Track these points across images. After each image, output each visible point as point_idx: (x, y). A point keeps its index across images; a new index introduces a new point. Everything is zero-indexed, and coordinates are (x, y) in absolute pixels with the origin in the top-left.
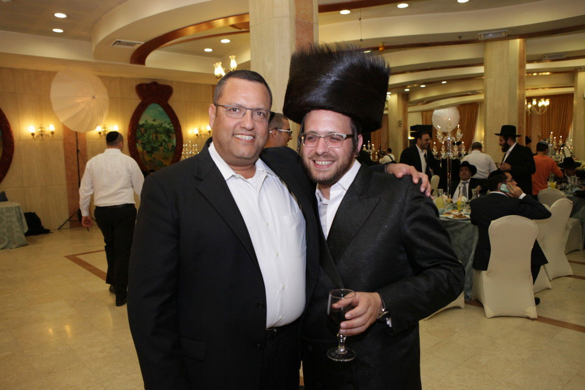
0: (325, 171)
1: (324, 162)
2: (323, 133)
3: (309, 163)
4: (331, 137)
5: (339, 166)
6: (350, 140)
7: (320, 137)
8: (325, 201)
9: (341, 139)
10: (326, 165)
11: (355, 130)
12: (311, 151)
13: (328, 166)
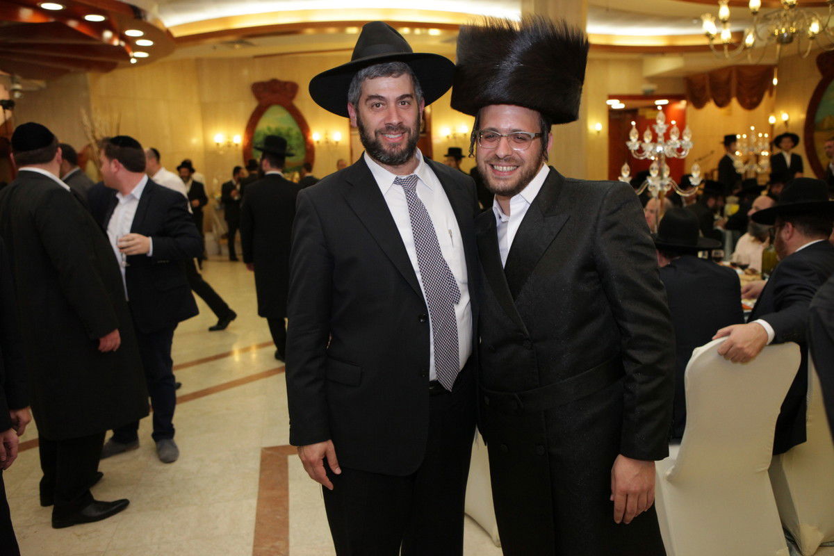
0: (506, 179)
1: (505, 168)
2: (506, 131)
3: (486, 168)
4: (517, 137)
5: (523, 172)
6: (538, 140)
7: (502, 136)
8: (504, 218)
9: (528, 138)
10: (508, 172)
11: (546, 127)
12: (490, 152)
13: (511, 172)
